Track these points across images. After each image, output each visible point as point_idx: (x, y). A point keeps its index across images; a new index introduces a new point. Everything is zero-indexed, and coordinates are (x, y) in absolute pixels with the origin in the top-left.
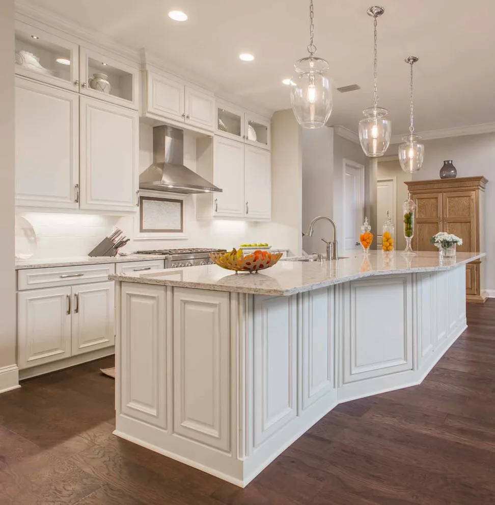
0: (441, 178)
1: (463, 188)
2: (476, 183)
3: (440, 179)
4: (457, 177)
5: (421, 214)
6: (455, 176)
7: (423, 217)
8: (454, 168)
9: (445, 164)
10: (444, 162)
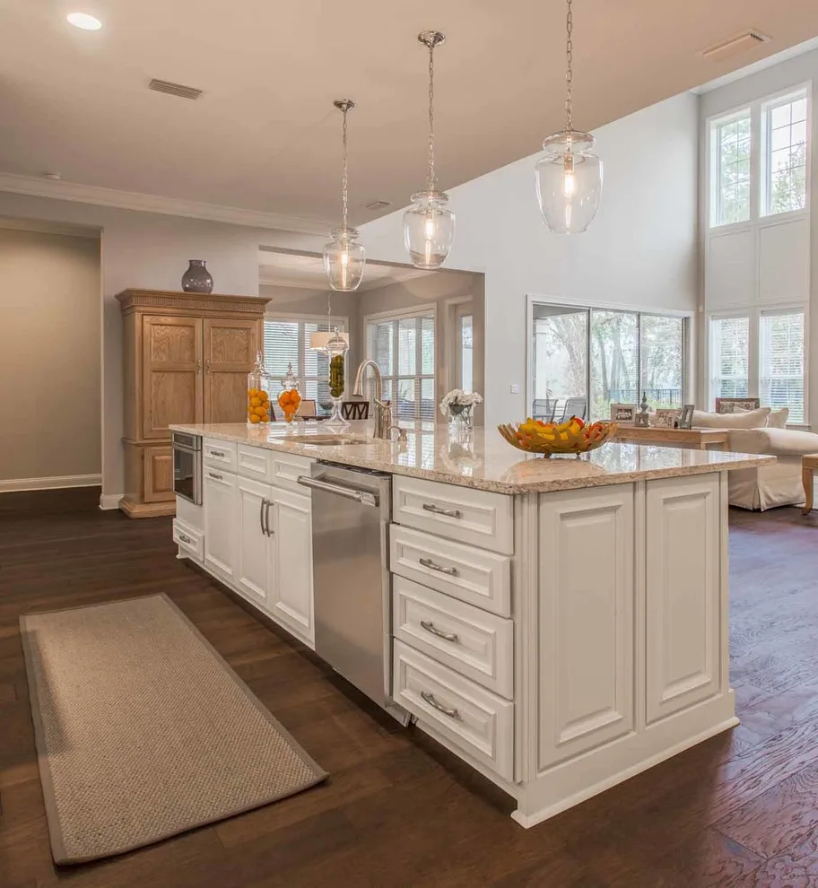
0: (186, 289)
1: (237, 314)
2: (258, 308)
3: (183, 291)
4: (213, 293)
5: (161, 354)
6: (211, 290)
7: (164, 359)
8: (209, 276)
9: (191, 265)
10: (191, 261)
